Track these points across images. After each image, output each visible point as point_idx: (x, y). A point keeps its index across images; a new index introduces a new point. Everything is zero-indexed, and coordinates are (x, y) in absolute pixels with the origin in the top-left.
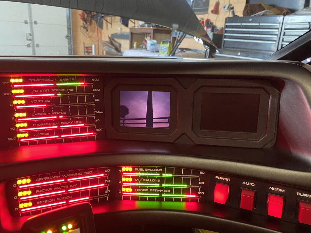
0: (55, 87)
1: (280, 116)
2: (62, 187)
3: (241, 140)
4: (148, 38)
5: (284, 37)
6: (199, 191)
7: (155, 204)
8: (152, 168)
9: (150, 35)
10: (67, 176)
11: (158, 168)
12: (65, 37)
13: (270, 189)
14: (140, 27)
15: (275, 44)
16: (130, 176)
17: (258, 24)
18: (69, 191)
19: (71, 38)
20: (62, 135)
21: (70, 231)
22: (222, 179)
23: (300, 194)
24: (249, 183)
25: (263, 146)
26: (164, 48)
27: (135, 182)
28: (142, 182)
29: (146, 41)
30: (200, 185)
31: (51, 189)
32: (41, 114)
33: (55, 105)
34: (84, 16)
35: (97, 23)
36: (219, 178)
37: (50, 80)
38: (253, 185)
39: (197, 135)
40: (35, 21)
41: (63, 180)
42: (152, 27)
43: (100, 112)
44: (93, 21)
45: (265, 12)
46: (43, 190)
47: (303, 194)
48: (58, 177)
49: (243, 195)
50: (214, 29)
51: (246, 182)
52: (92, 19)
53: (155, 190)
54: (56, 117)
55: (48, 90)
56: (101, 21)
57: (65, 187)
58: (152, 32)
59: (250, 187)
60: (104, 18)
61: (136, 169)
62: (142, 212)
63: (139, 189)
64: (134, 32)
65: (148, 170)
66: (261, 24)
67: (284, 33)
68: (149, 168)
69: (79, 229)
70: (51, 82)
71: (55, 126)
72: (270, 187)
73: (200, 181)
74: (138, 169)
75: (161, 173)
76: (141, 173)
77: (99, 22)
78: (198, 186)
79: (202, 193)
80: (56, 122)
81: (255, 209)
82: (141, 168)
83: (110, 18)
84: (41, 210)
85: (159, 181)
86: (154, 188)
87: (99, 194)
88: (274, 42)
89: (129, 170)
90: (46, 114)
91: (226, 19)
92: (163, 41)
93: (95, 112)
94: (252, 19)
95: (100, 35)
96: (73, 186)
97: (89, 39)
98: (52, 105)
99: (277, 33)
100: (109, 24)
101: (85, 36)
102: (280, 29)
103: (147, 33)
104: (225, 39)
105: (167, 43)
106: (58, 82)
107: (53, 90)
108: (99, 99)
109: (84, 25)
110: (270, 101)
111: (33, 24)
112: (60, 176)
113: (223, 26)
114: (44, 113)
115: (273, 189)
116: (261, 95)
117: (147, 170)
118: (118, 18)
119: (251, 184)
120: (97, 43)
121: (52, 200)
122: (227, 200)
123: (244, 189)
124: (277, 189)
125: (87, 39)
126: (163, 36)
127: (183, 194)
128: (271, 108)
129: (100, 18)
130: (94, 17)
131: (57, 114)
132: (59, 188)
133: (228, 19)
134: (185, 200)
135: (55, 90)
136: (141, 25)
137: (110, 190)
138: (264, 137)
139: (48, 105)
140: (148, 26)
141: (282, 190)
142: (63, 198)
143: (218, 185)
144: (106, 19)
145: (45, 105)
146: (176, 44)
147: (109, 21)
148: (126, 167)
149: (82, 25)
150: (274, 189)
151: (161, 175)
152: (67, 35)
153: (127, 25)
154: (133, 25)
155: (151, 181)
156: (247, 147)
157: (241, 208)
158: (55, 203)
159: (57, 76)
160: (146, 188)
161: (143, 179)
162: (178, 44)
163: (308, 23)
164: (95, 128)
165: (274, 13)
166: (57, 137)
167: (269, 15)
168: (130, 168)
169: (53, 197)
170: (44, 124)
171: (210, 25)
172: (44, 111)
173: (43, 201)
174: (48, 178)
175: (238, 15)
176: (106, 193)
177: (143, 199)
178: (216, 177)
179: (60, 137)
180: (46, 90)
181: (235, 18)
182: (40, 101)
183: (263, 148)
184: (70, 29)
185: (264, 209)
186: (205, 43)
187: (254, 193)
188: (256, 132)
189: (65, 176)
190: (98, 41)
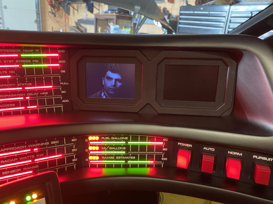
0: (19, 58)
1: (237, 86)
2: (28, 157)
3: (201, 109)
4: (112, 23)
5: (230, 24)
6: (163, 157)
7: (121, 171)
8: (117, 137)
9: (113, 21)
10: (33, 146)
11: (124, 137)
12: (34, 21)
13: (228, 153)
14: (104, 14)
15: (222, 30)
16: (96, 145)
17: (208, 13)
18: (36, 160)
19: (40, 22)
20: (29, 106)
21: (35, 201)
22: (184, 145)
23: (256, 157)
24: (209, 148)
25: (221, 114)
26: (125, 32)
27: (101, 151)
28: (108, 150)
29: (109, 26)
30: (163, 151)
31: (17, 159)
32: (6, 85)
33: (20, 76)
34: (52, 2)
35: (64, 9)
36: (181, 144)
37: (14, 51)
38: (213, 150)
39: (161, 105)
40: (4, 6)
41: (29, 150)
42: (114, 14)
43: (66, 83)
44: (61, 8)
45: (214, 2)
46: (8, 160)
47: (259, 157)
48: (23, 147)
49: (204, 159)
50: (170, 17)
51: (207, 148)
52: (60, 5)
53: (121, 158)
54: (21, 88)
55: (13, 61)
56: (68, 8)
57: (31, 157)
58: (115, 18)
59: (210, 152)
60: (71, 5)
61: (102, 137)
62: (108, 178)
63: (106, 157)
64: (99, 18)
65: (115, 139)
66: (210, 13)
67: (230, 20)
68: (116, 136)
69: (44, 199)
70: (16, 53)
71: (21, 97)
72: (229, 152)
73: (163, 148)
74: (105, 138)
75: (127, 141)
76: (108, 142)
77: (66, 8)
78: (162, 153)
79: (166, 159)
80: (22, 94)
81: (215, 172)
82: (107, 136)
83: (77, 5)
84: (6, 180)
85: (125, 148)
86: (120, 155)
87: (66, 163)
88: (222, 29)
89: (95, 139)
90: (11, 85)
91: (181, 7)
92: (125, 26)
93: (61, 83)
94: (204, 8)
95: (67, 21)
96: (39, 155)
97: (57, 23)
98: (16, 76)
99: (224, 21)
100: (75, 10)
101: (54, 22)
102: (227, 17)
103: (110, 19)
104: (180, 26)
105: (128, 27)
106: (22, 53)
107: (17, 61)
108: (65, 71)
109: (52, 11)
110: (228, 72)
111: (3, 9)
112: (25, 147)
113: (178, 14)
114: (8, 84)
115: (231, 153)
116: (220, 67)
117: (113, 139)
118: (84, 5)
119: (211, 149)
120: (64, 27)
121: (18, 170)
122: (189, 165)
123: (204, 154)
124: (235, 153)
125: (55, 23)
126: (125, 22)
127: (148, 160)
128: (229, 78)
129: (67, 5)
130: (61, 3)
131: (23, 85)
132: (26, 158)
133: (182, 7)
134: (149, 166)
135: (20, 61)
136: (105, 11)
137: (77, 159)
138: (222, 106)
139: (13, 76)
140: (111, 13)
141: (240, 154)
142: (29, 168)
143: (180, 151)
144: (72, 5)
145: (10, 76)
146: (138, 28)
147: (75, 7)
148: (92, 136)
149: (50, 10)
150: (233, 153)
151: (127, 143)
152: (36, 20)
153: (92, 11)
154: (98, 11)
155: (117, 149)
156: (207, 115)
157: (202, 171)
158: (21, 173)
159: (22, 47)
160: (112, 156)
161: (109, 147)
162: (139, 27)
163: (250, 12)
164: (61, 99)
165: (222, 3)
166: (24, 108)
167: (217, 5)
168: (96, 137)
169: (19, 168)
170: (9, 95)
171: (167, 13)
172: (8, 83)
173: (9, 172)
174: (13, 148)
175: (191, 4)
176: (74, 162)
177: (110, 166)
178: (179, 143)
179: (26, 108)
180: (10, 61)
181: (188, 7)
182: (4, 72)
183: (221, 116)
184: (39, 14)
185: (223, 172)
186: (164, 26)
187: (214, 157)
188: (215, 101)
189: (32, 146)
190: (65, 26)
